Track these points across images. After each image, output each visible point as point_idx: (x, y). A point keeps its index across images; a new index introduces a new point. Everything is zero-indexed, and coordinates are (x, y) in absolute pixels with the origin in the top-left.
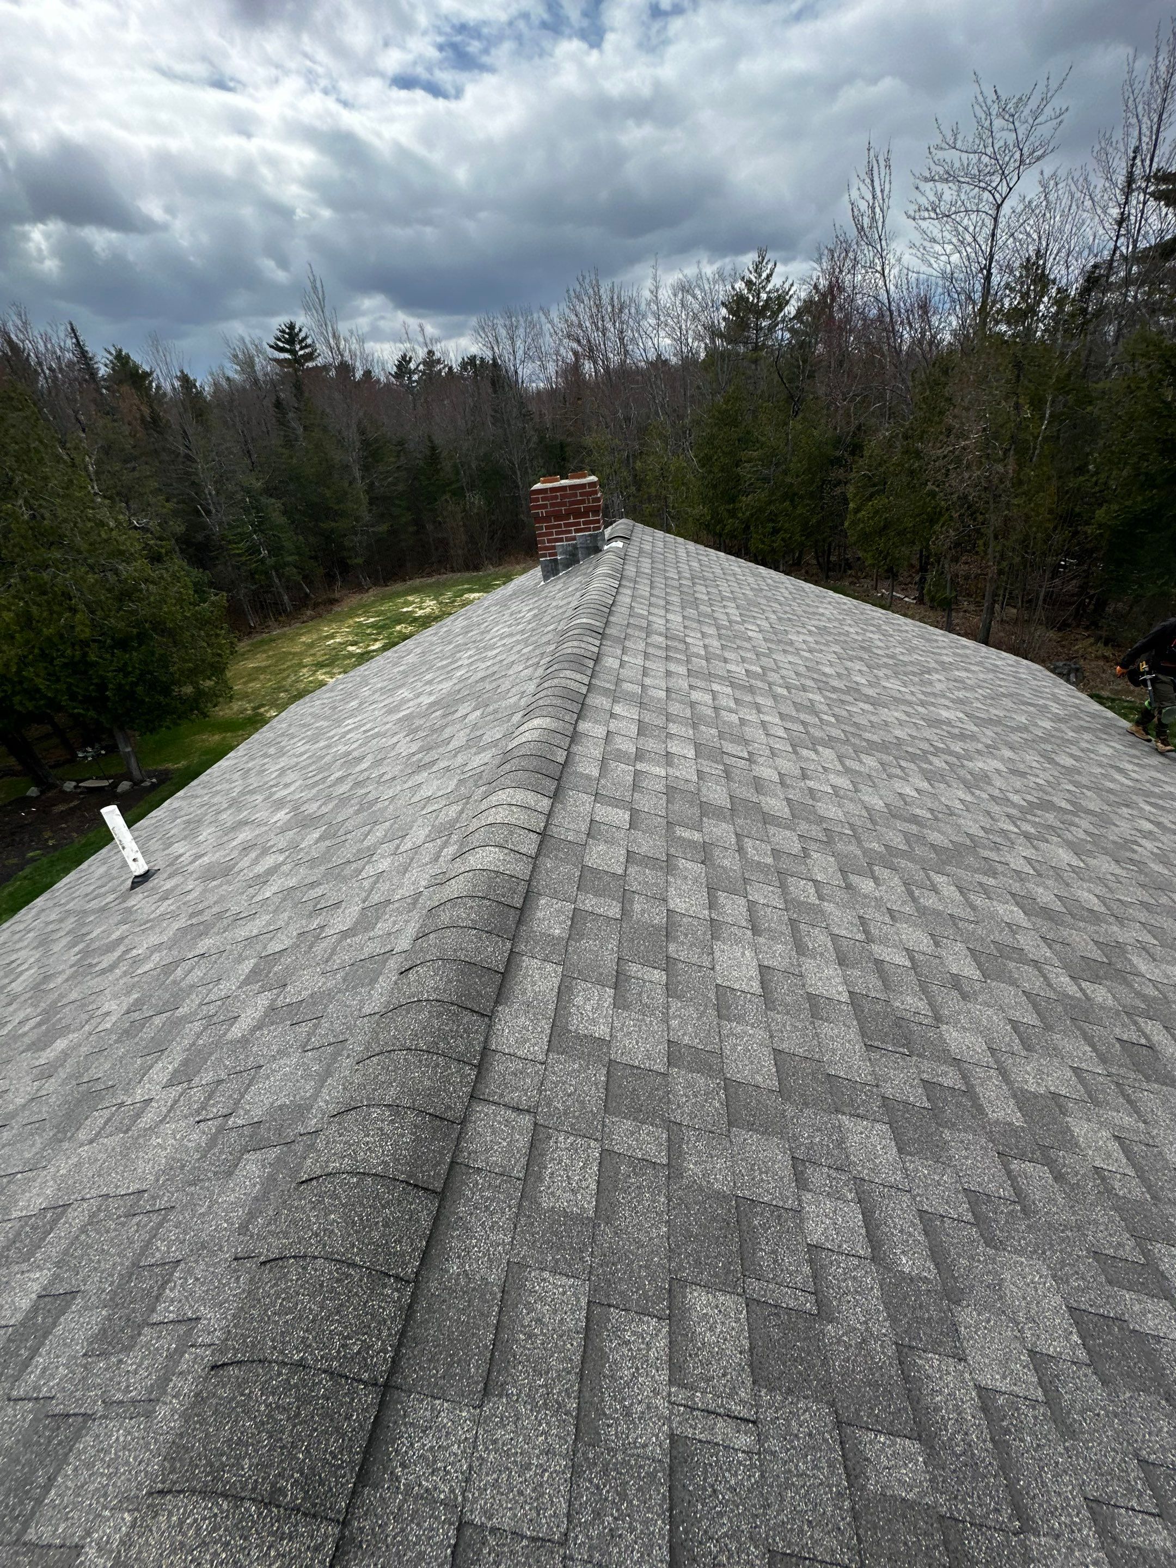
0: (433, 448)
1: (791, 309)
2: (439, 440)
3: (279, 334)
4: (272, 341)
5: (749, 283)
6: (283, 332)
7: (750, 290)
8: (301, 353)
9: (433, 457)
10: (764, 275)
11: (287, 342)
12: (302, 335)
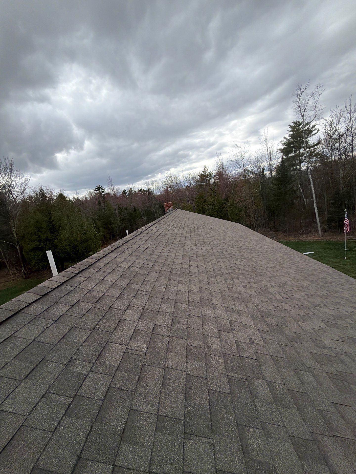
0: (135, 208)
1: (213, 176)
2: (136, 206)
3: (96, 188)
4: (95, 189)
5: (203, 172)
6: (97, 187)
7: (204, 173)
8: (101, 191)
9: (135, 210)
10: (206, 170)
11: (98, 189)
12: (102, 187)
